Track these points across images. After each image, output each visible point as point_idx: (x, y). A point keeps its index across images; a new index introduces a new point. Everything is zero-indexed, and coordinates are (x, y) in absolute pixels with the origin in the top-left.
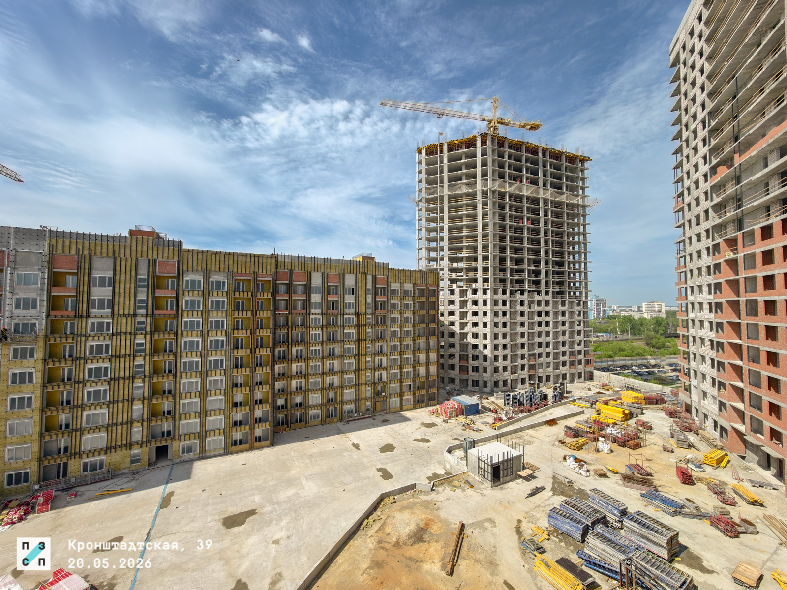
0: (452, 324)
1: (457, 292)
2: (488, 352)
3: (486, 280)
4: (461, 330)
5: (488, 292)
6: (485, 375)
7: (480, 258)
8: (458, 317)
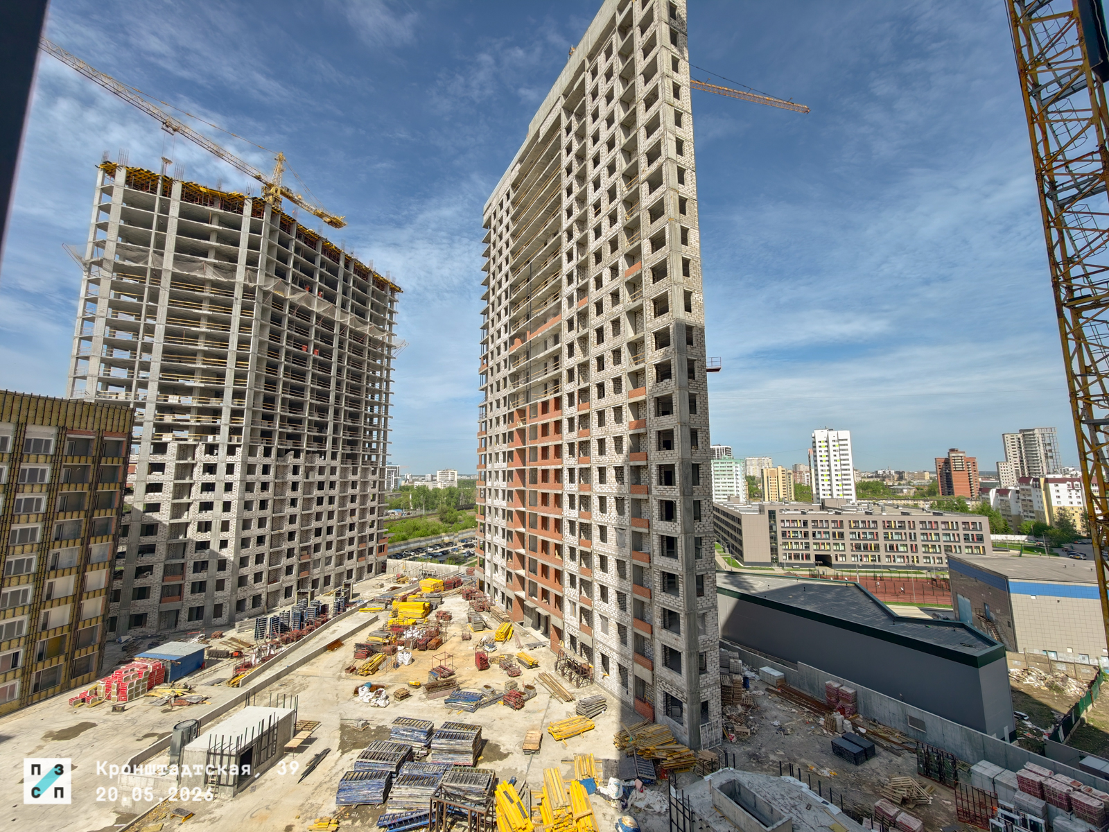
0: (155, 507)
1: (172, 448)
2: (228, 553)
3: (235, 431)
4: (172, 518)
5: (239, 451)
6: (219, 594)
7: (228, 394)
8: (171, 495)
